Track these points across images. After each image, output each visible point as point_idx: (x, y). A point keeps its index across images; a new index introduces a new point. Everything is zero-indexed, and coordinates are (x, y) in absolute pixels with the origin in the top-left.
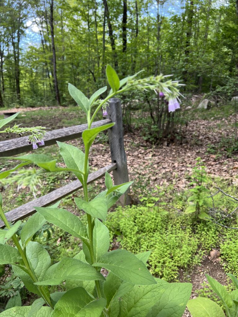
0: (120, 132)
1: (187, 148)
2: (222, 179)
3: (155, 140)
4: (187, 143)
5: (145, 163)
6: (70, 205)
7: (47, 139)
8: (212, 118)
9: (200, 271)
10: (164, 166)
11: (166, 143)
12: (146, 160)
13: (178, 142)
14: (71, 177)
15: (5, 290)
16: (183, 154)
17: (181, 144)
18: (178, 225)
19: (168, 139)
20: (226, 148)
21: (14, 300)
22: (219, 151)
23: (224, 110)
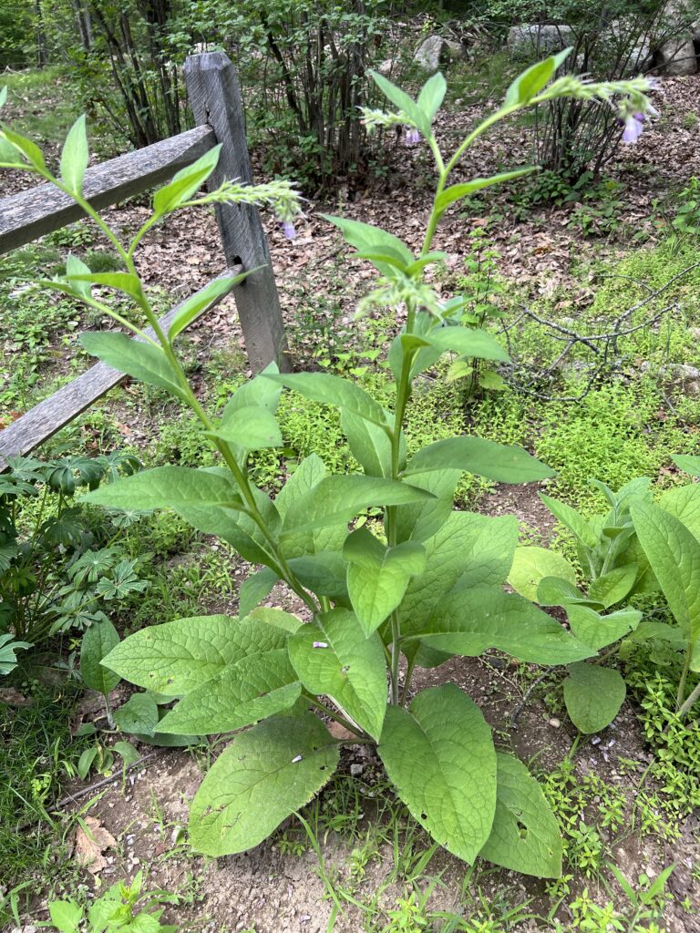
0: (243, 167)
1: (406, 202)
2: (510, 283)
3: (312, 185)
4: (403, 185)
5: (297, 257)
6: (117, 400)
7: (58, 205)
8: (458, 101)
9: (495, 504)
10: (353, 264)
11: (343, 192)
12: (297, 247)
13: (377, 187)
14: (87, 322)
15: (68, 616)
16: (400, 223)
17: (388, 191)
18: (426, 411)
19: (350, 179)
20: (512, 193)
21: (95, 632)
22: (495, 207)
23: (487, 73)
